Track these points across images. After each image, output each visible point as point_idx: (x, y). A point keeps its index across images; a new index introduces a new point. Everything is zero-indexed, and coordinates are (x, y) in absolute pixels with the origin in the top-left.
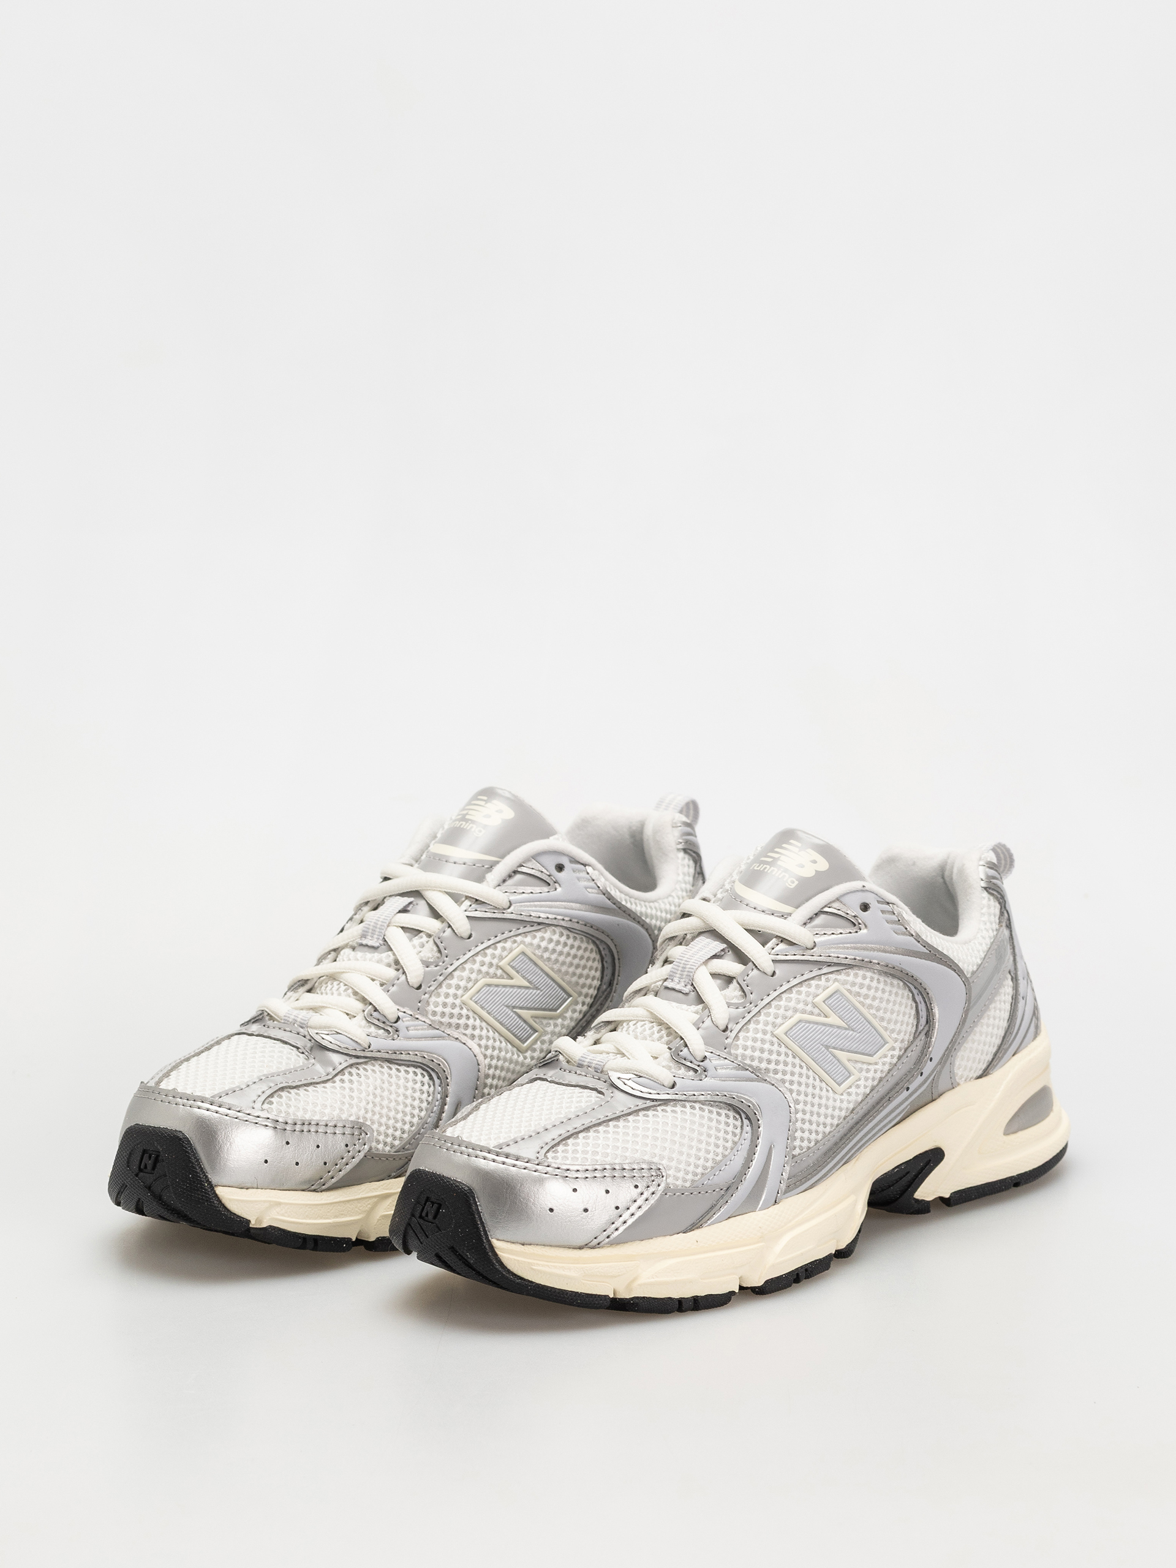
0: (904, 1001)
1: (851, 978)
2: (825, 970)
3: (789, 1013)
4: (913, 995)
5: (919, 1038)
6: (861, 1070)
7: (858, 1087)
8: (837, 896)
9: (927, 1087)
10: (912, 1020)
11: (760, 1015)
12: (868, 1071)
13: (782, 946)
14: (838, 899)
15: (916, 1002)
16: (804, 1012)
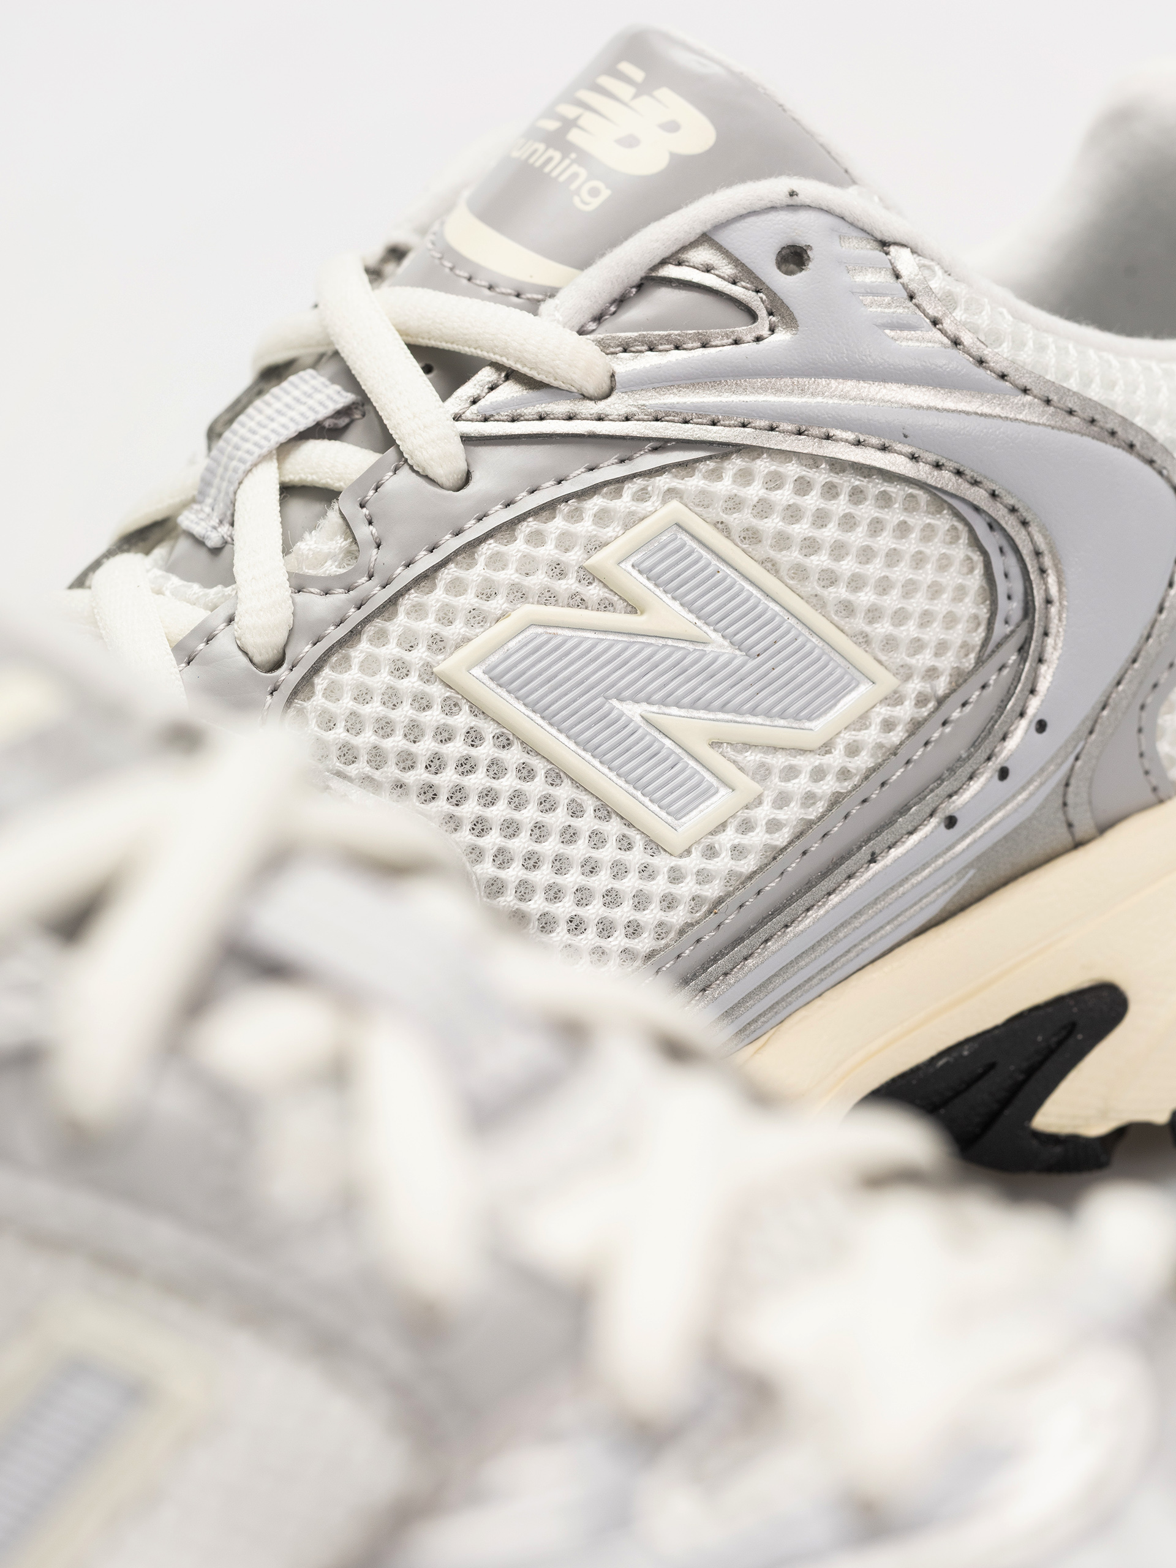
0: (935, 549)
1: (725, 486)
2: (648, 461)
3: (497, 604)
4: (971, 531)
5: (996, 662)
6: (762, 773)
7: (746, 827)
8: (699, 230)
9: (1047, 799)
10: (972, 607)
11: (395, 614)
12: (791, 773)
13: (510, 391)
14: (705, 239)
15: (984, 553)
16: (549, 597)
